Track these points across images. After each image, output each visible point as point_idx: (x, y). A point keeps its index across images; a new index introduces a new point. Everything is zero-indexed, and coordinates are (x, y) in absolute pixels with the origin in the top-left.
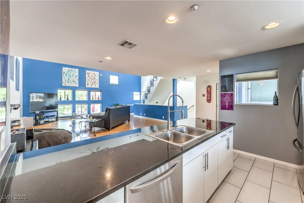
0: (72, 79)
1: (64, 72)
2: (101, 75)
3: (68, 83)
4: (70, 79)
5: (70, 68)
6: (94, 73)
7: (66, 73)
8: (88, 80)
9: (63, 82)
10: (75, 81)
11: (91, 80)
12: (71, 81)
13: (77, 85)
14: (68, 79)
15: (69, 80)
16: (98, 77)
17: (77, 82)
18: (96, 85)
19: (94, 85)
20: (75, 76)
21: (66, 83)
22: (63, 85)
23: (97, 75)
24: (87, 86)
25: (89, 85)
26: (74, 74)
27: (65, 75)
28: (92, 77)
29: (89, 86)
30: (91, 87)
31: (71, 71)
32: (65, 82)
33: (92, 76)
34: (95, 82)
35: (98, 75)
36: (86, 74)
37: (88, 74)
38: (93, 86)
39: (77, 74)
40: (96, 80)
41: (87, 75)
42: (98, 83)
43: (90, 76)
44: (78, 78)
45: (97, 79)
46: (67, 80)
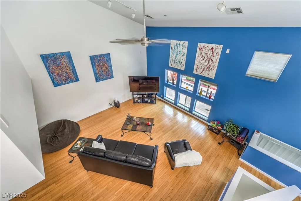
0: (179, 58)
1: (172, 48)
2: (228, 51)
3: (174, 63)
4: (176, 58)
5: (178, 41)
6: (212, 48)
7: (173, 49)
8: (198, 62)
9: (170, 62)
10: (181, 62)
11: (203, 61)
12: (177, 61)
13: (183, 69)
14: (174, 57)
15: (176, 60)
16: (219, 57)
17: (184, 63)
18: (211, 72)
19: (207, 72)
20: (183, 54)
21: (173, 63)
22: (170, 65)
23: (217, 51)
24: (195, 72)
25: (198, 70)
26: (182, 51)
27: (172, 51)
28: (206, 57)
29: (199, 73)
30: (201, 75)
31: (179, 46)
32: (171, 61)
33: (206, 54)
34: (209, 66)
35: (220, 53)
36: (198, 50)
37: (201, 49)
38: (205, 74)
39: (185, 51)
40: (213, 63)
41: (198, 53)
42: (216, 69)
43: (203, 54)
44: (185, 56)
45: (214, 60)
46: (173, 60)
